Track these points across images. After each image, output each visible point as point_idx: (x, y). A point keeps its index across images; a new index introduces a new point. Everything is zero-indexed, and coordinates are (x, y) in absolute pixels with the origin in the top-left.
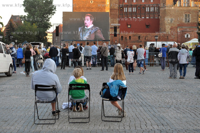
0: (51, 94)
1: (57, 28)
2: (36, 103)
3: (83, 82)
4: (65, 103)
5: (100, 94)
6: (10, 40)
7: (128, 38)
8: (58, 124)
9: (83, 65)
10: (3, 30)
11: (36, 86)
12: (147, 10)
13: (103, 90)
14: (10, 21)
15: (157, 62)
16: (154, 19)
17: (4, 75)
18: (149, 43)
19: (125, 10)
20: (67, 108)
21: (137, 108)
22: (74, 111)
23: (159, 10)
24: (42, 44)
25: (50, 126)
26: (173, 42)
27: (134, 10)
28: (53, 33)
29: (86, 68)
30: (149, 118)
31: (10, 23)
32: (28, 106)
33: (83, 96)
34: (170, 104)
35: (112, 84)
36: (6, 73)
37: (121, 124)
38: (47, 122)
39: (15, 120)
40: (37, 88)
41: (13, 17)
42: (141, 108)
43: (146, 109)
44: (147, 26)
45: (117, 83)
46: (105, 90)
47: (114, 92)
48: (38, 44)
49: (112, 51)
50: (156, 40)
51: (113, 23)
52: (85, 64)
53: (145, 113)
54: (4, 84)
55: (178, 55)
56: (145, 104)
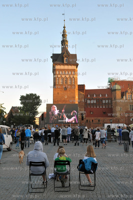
0: (42, 169)
1: (43, 115)
2: (30, 175)
3: (65, 160)
4: (51, 174)
5: (78, 168)
6: (10, 123)
7: (91, 121)
8: (46, 192)
9: (61, 141)
10: (6, 116)
11: (31, 162)
12: (104, 102)
13: (79, 165)
14: (11, 110)
15: (113, 139)
16: (108, 108)
17: (6, 150)
18: (106, 125)
19: (89, 102)
20: (52, 178)
21: (104, 178)
22: (58, 181)
23: (112, 102)
24: (32, 126)
25: (41, 194)
26: (123, 124)
27: (95, 102)
28: (39, 118)
29: (63, 144)
30: (115, 187)
31: (11, 112)
32: (23, 176)
33: (65, 170)
34: (129, 174)
35: (86, 160)
36: (7, 149)
37: (94, 192)
38: (38, 190)
39: (14, 188)
40: (31, 164)
41: (13, 108)
42: (107, 178)
43: (111, 179)
44: (104, 113)
45: (90, 160)
46: (81, 165)
47: (88, 167)
48: (29, 126)
49: (81, 131)
50: (111, 123)
51: (81, 111)
52: (62, 141)
53: (111, 183)
54: (6, 158)
55: (130, 136)
56: (110, 174)
